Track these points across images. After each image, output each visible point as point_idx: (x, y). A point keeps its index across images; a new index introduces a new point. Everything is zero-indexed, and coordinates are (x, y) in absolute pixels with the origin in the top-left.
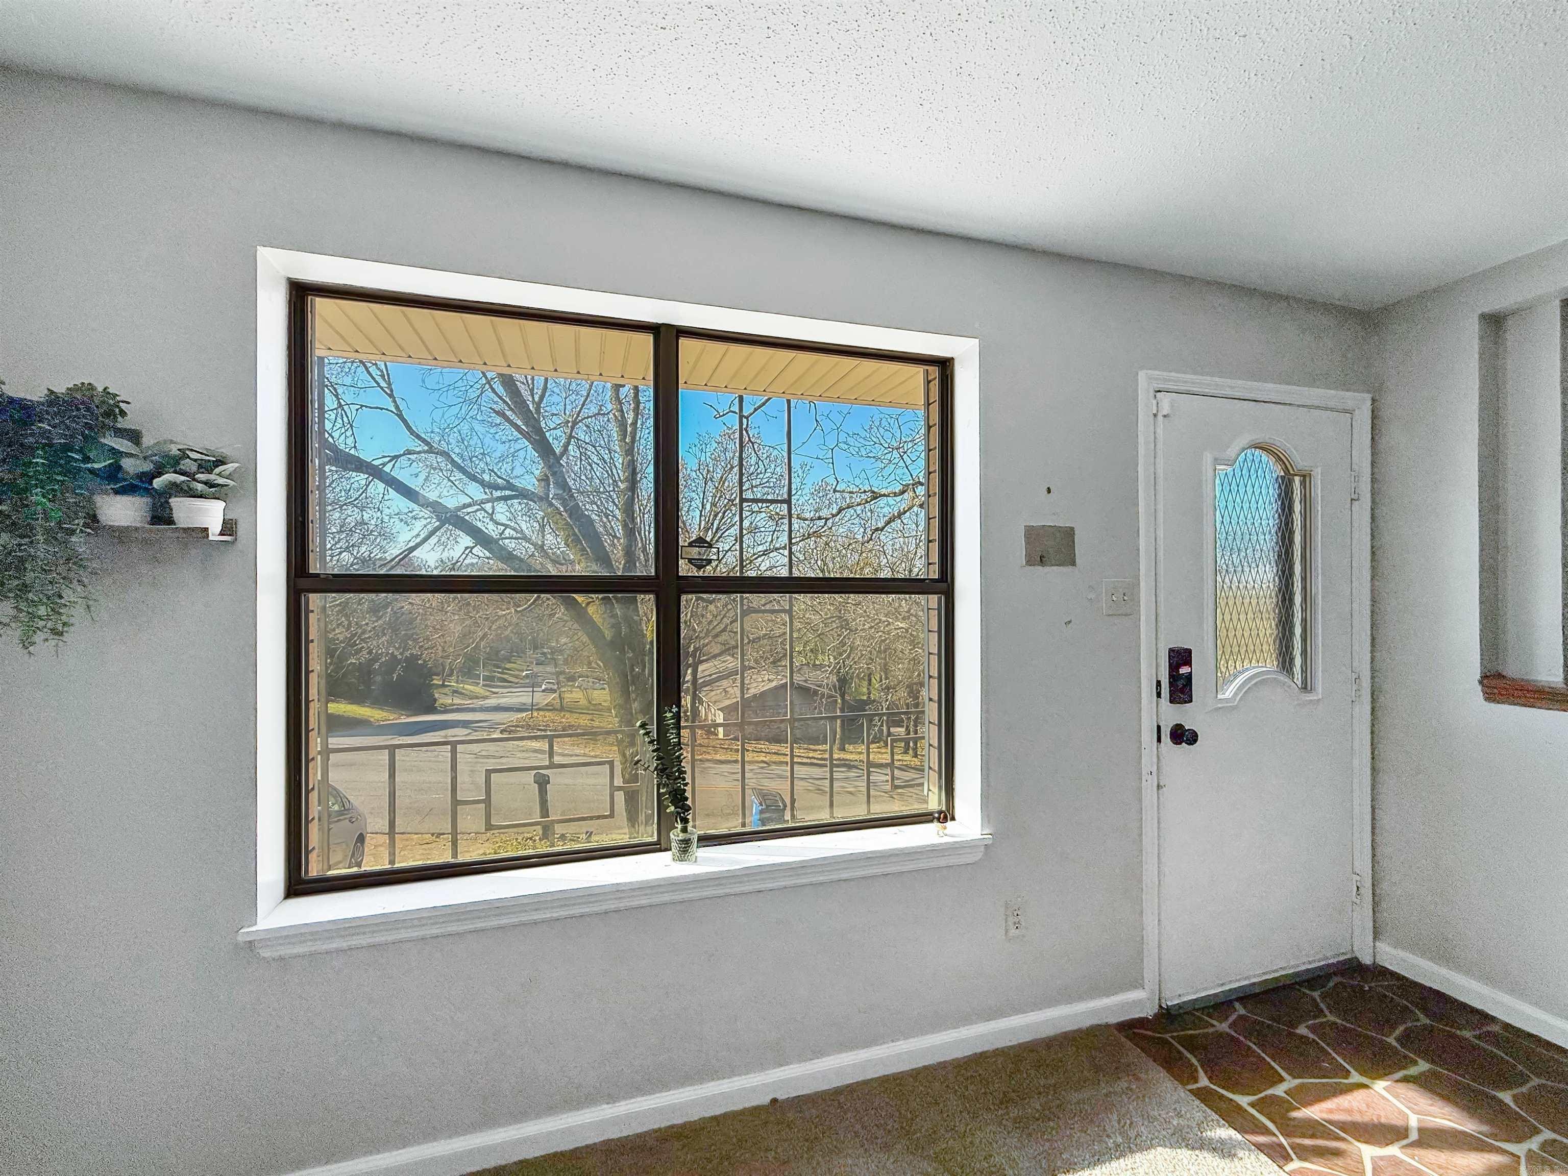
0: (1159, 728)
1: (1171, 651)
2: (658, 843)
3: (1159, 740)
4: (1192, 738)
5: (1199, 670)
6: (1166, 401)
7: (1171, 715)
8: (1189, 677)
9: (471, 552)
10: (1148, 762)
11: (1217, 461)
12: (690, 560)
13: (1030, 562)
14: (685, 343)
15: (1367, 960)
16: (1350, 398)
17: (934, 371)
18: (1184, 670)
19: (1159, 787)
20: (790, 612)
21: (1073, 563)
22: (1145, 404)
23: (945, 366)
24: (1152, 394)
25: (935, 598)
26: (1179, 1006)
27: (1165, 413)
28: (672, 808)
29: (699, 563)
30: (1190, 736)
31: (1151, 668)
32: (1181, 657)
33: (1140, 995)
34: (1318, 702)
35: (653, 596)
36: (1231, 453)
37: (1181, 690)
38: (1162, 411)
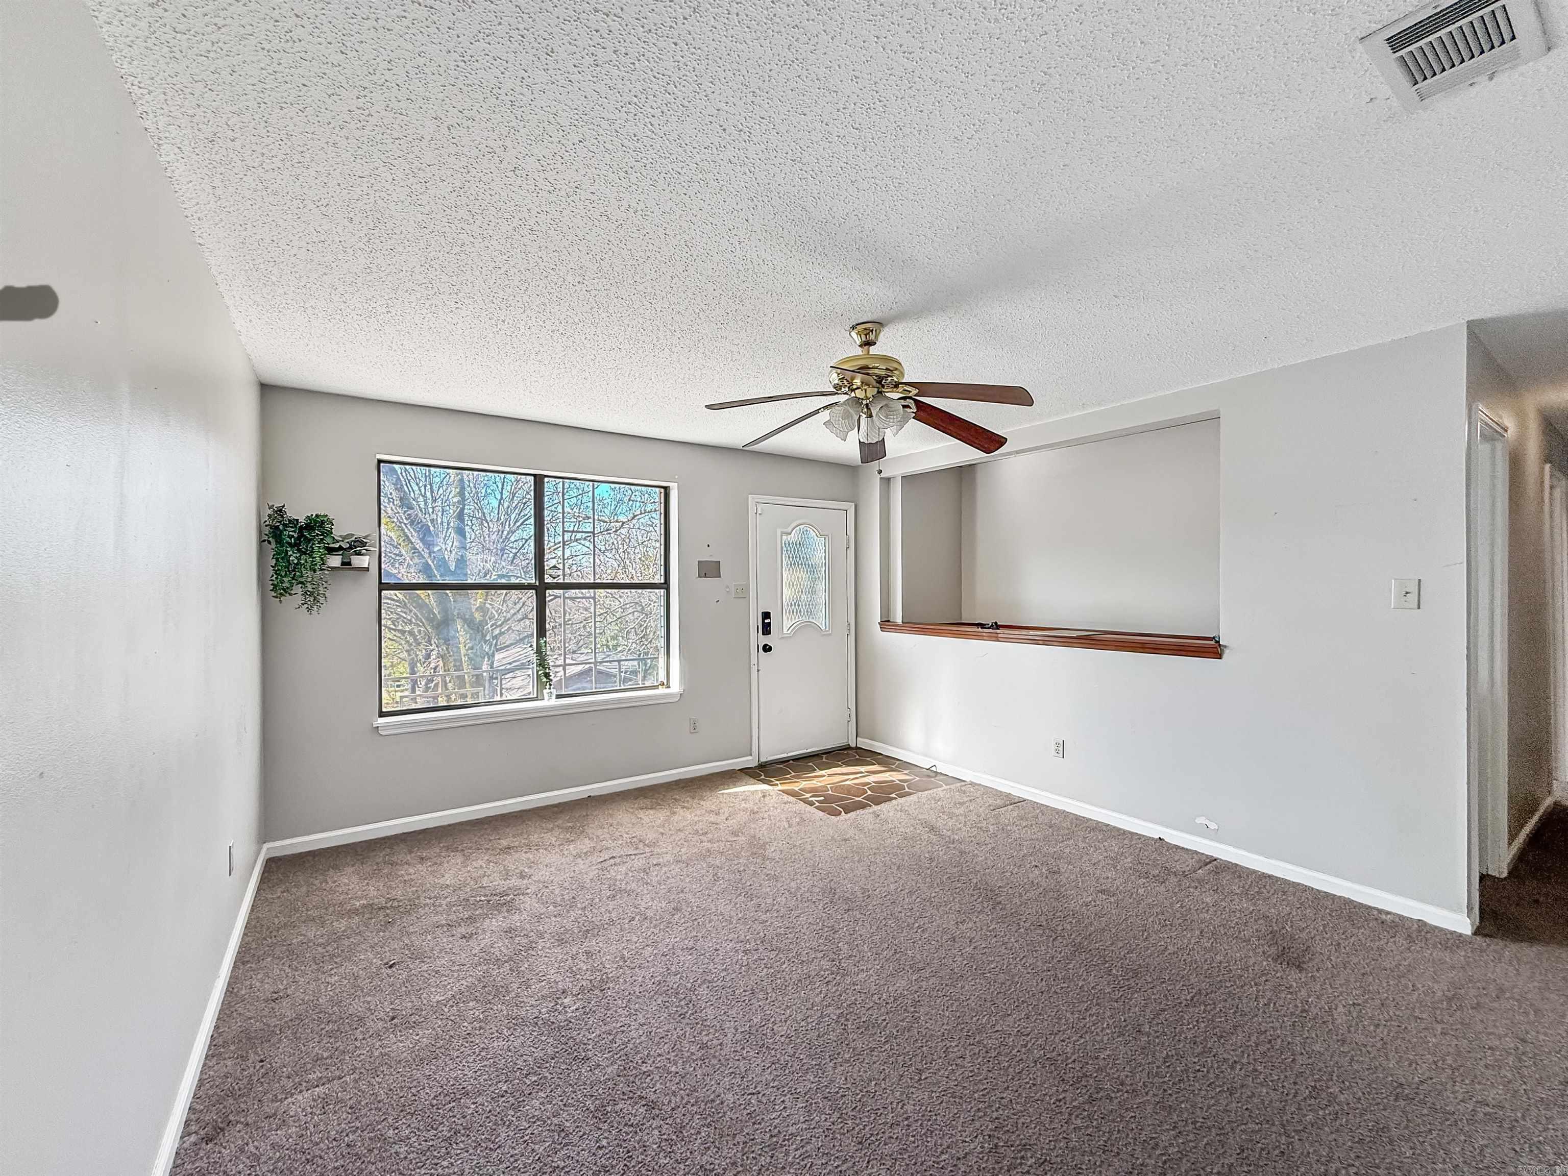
0: (758, 646)
1: (763, 613)
2: (538, 697)
3: (758, 651)
4: (770, 649)
5: (774, 621)
6: (760, 506)
7: (764, 640)
8: (769, 623)
10: (754, 660)
11: (783, 534)
12: (550, 575)
13: (700, 576)
14: (546, 480)
15: (853, 745)
16: (843, 505)
17: (662, 490)
18: (767, 621)
19: (758, 671)
20: (594, 598)
21: (720, 577)
22: (752, 508)
23: (666, 489)
24: (754, 504)
25: (662, 591)
26: (766, 762)
27: (759, 514)
28: (544, 679)
29: (553, 576)
30: (767, 649)
31: (755, 621)
32: (766, 615)
33: (750, 758)
34: (830, 634)
35: (534, 591)
36: (789, 529)
37: (766, 629)
38: (759, 512)
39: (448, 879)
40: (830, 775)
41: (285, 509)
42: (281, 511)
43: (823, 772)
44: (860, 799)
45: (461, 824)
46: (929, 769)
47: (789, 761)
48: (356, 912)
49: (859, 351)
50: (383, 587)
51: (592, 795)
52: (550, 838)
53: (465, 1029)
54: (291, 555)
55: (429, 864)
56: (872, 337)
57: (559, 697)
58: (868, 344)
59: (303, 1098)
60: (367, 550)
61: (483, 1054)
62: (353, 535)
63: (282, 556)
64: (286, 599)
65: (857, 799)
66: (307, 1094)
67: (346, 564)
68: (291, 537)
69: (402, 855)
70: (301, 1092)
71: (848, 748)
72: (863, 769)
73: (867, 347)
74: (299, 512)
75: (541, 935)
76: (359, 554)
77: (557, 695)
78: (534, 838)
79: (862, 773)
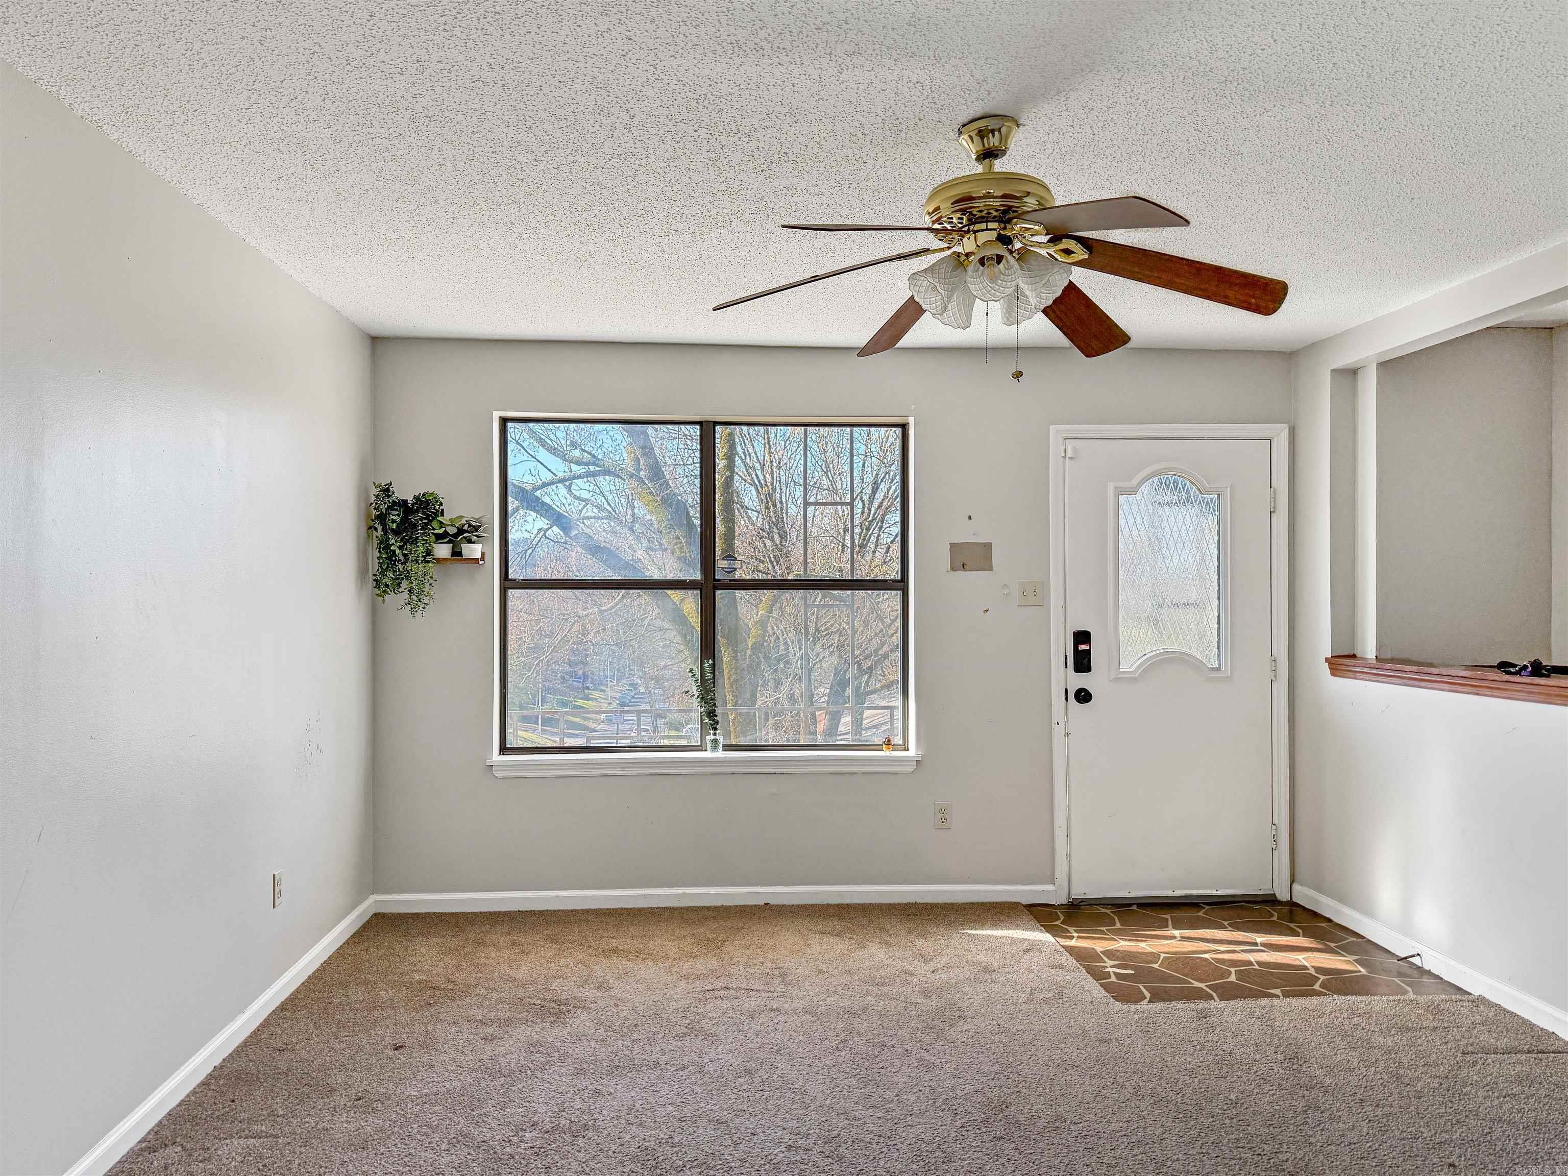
0: (1066, 690)
1: (1074, 633)
2: (701, 746)
3: (1067, 700)
4: (1089, 697)
5: (1094, 648)
6: (1071, 444)
7: (1079, 681)
8: (1088, 652)
9: (544, 534)
10: (1059, 715)
11: (1120, 492)
12: (724, 569)
13: (953, 569)
15: (1284, 896)
16: (1268, 429)
17: (899, 431)
18: (1082, 647)
19: (1066, 736)
21: (990, 569)
22: (1055, 448)
24: (1061, 442)
27: (1070, 456)
28: (707, 721)
29: (729, 570)
30: (1083, 696)
31: (1062, 646)
32: (1082, 637)
33: (1050, 888)
34: (1228, 679)
35: (699, 592)
36: (1134, 482)
37: (1082, 663)
38: (1069, 454)
39: (521, 974)
40: (1184, 938)
41: (394, 488)
42: (388, 490)
43: (1177, 933)
44: (1202, 985)
45: (587, 911)
46: (1402, 959)
47: (1131, 905)
48: (409, 985)
49: (979, 169)
50: (507, 584)
51: (772, 902)
52: (672, 948)
53: (410, 1130)
54: (393, 544)
55: (517, 951)
56: (993, 141)
57: (728, 747)
58: (988, 155)
59: (237, 1143)
60: (478, 536)
61: (406, 1159)
62: (462, 517)
63: (384, 545)
64: (390, 597)
65: (1197, 984)
66: (242, 1142)
67: (457, 553)
68: (393, 521)
69: (499, 937)
70: (240, 1137)
71: (1270, 900)
72: (1260, 938)
73: (987, 160)
74: (406, 492)
75: (563, 1058)
76: (470, 541)
77: (724, 746)
78: (654, 945)
79: (1256, 944)
